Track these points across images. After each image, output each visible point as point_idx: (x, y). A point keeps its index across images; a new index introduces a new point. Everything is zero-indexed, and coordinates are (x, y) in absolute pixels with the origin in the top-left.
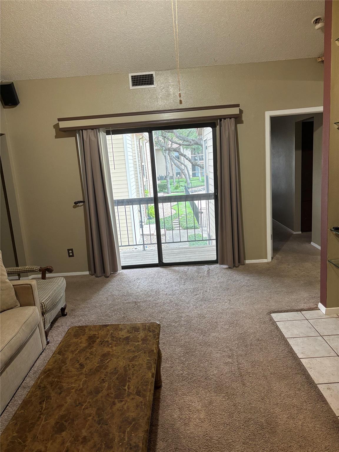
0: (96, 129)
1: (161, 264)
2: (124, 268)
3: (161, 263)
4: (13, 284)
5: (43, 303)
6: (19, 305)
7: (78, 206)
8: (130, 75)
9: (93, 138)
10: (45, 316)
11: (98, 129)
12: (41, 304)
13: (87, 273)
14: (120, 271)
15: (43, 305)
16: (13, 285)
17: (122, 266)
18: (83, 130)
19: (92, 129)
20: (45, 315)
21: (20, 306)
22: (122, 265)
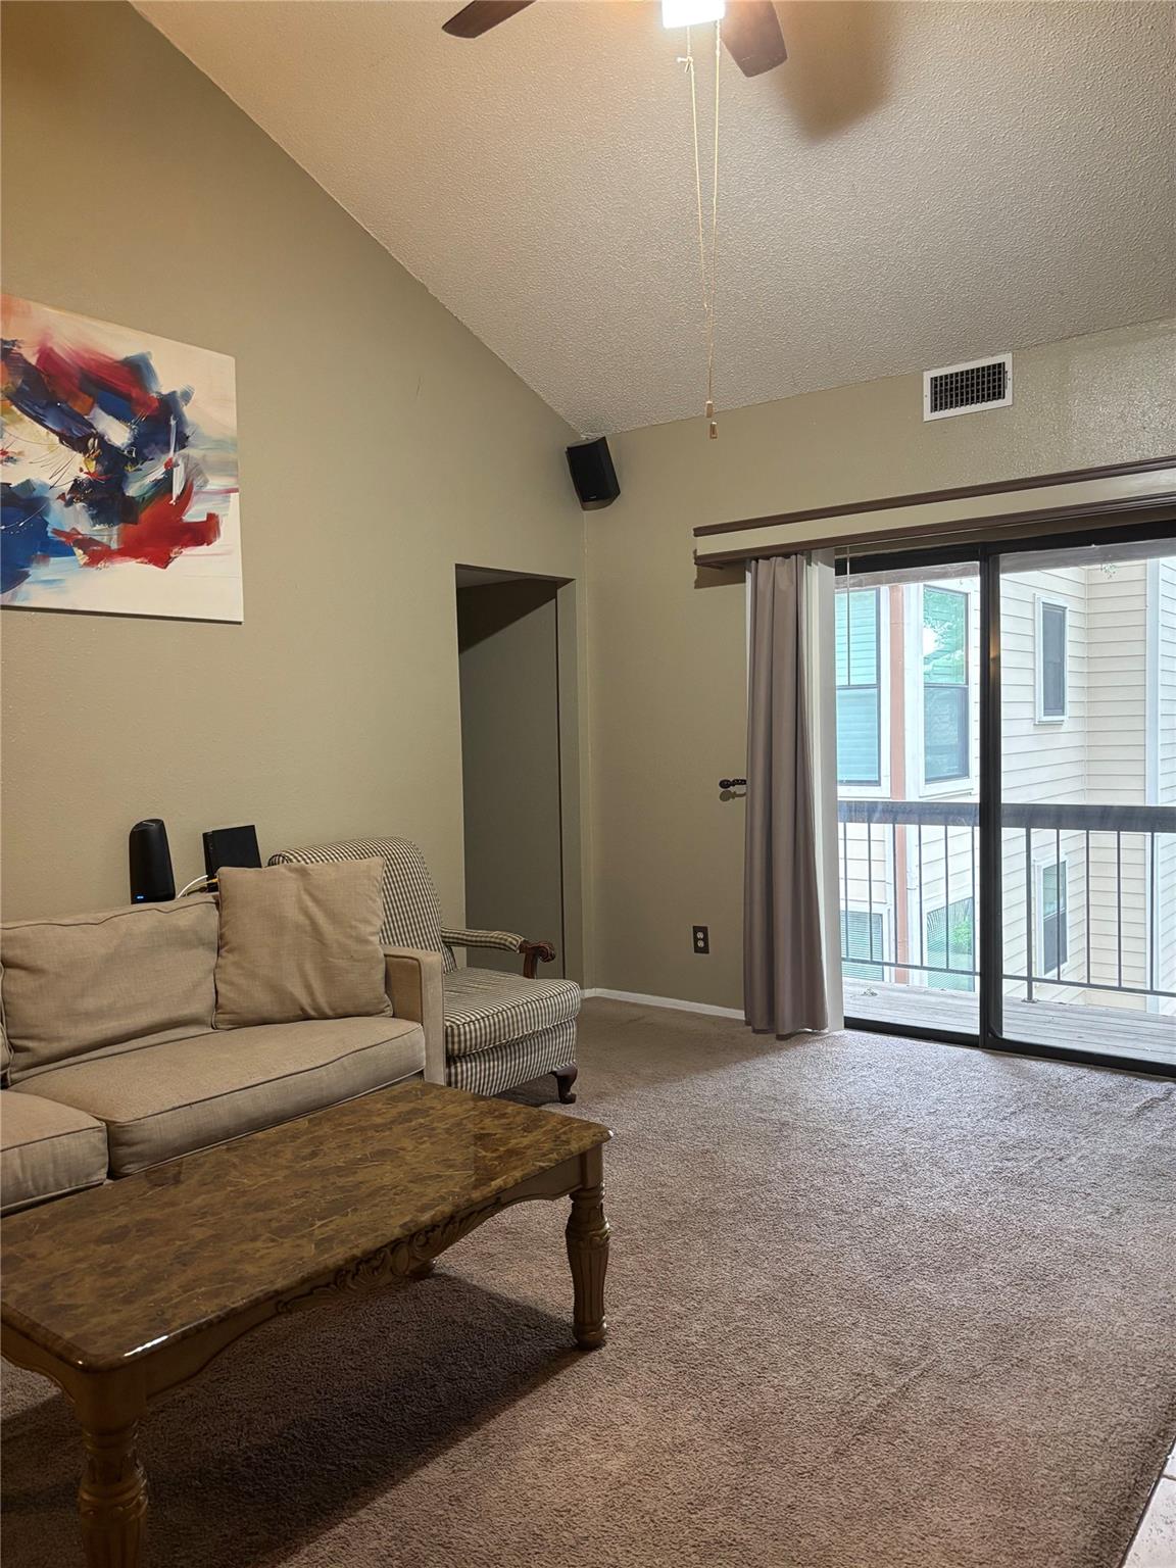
0: (796, 554)
1: (990, 1039)
2: (853, 1024)
3: (990, 1035)
4: (387, 953)
6: (391, 1013)
7: (735, 795)
8: (928, 376)
9: (784, 583)
11: (802, 555)
14: (834, 1029)
16: (386, 956)
17: (845, 1017)
18: (760, 561)
19: (787, 556)
21: (393, 1017)
22: (846, 1014)
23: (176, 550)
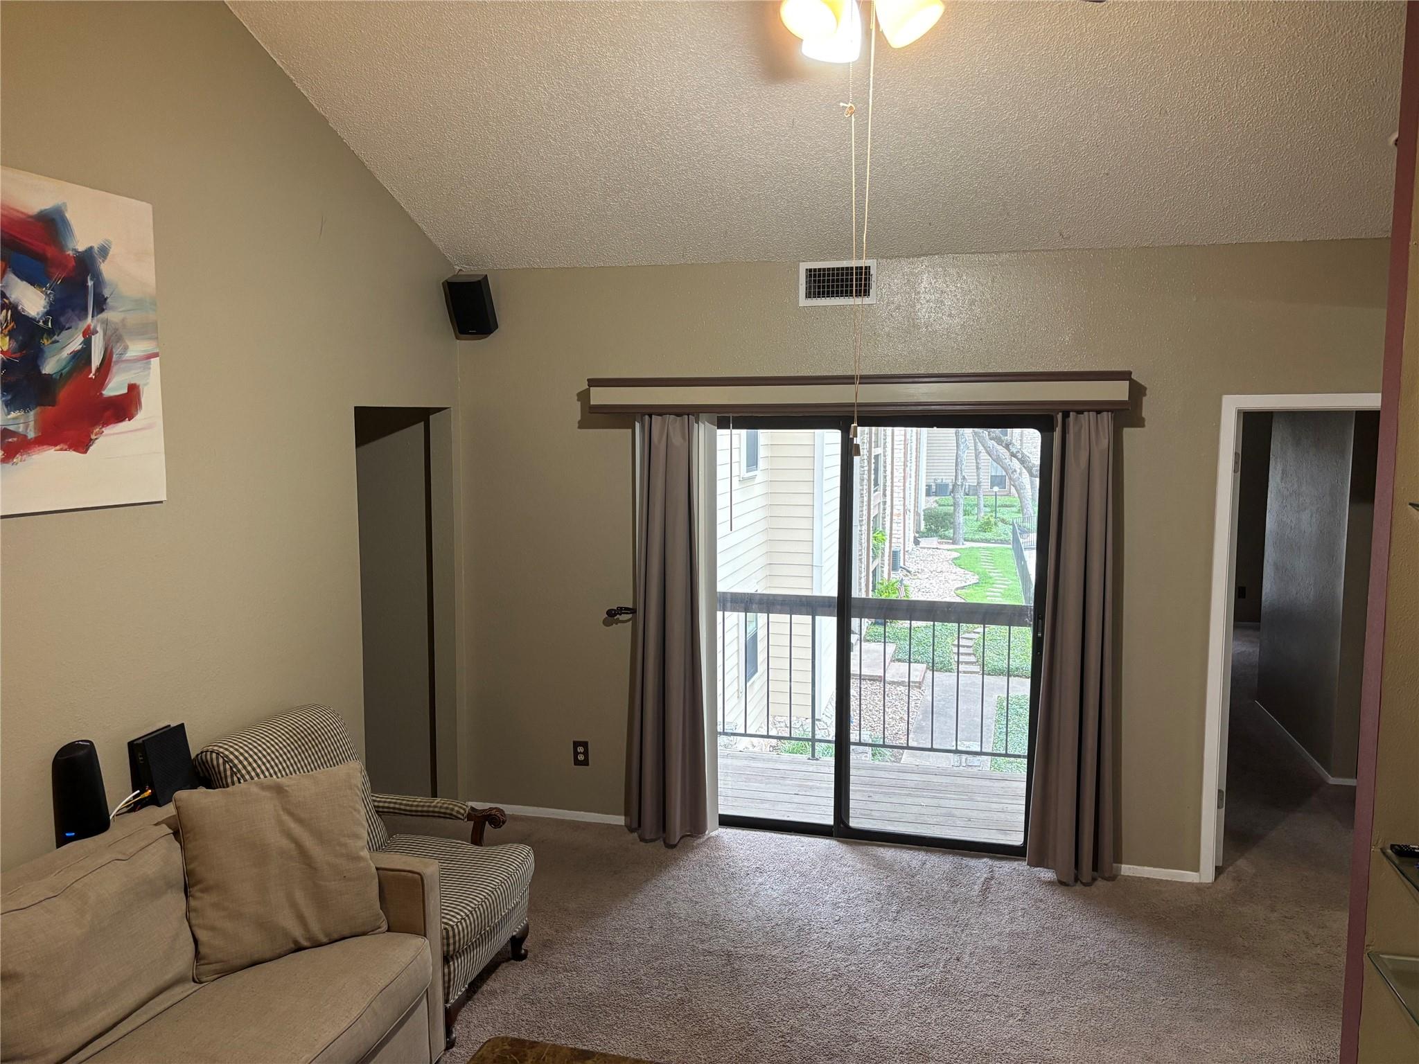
0: (688, 415)
1: (841, 830)
2: (727, 821)
3: (842, 826)
4: (378, 866)
5: (450, 929)
6: (385, 927)
7: (618, 621)
8: (804, 267)
9: (677, 440)
10: (454, 964)
11: (694, 416)
12: (445, 929)
13: (620, 820)
14: (716, 832)
15: (451, 933)
16: (377, 869)
17: (720, 815)
18: (653, 416)
19: (678, 415)
20: (451, 963)
21: (389, 930)
22: (721, 812)
23: (97, 430)
